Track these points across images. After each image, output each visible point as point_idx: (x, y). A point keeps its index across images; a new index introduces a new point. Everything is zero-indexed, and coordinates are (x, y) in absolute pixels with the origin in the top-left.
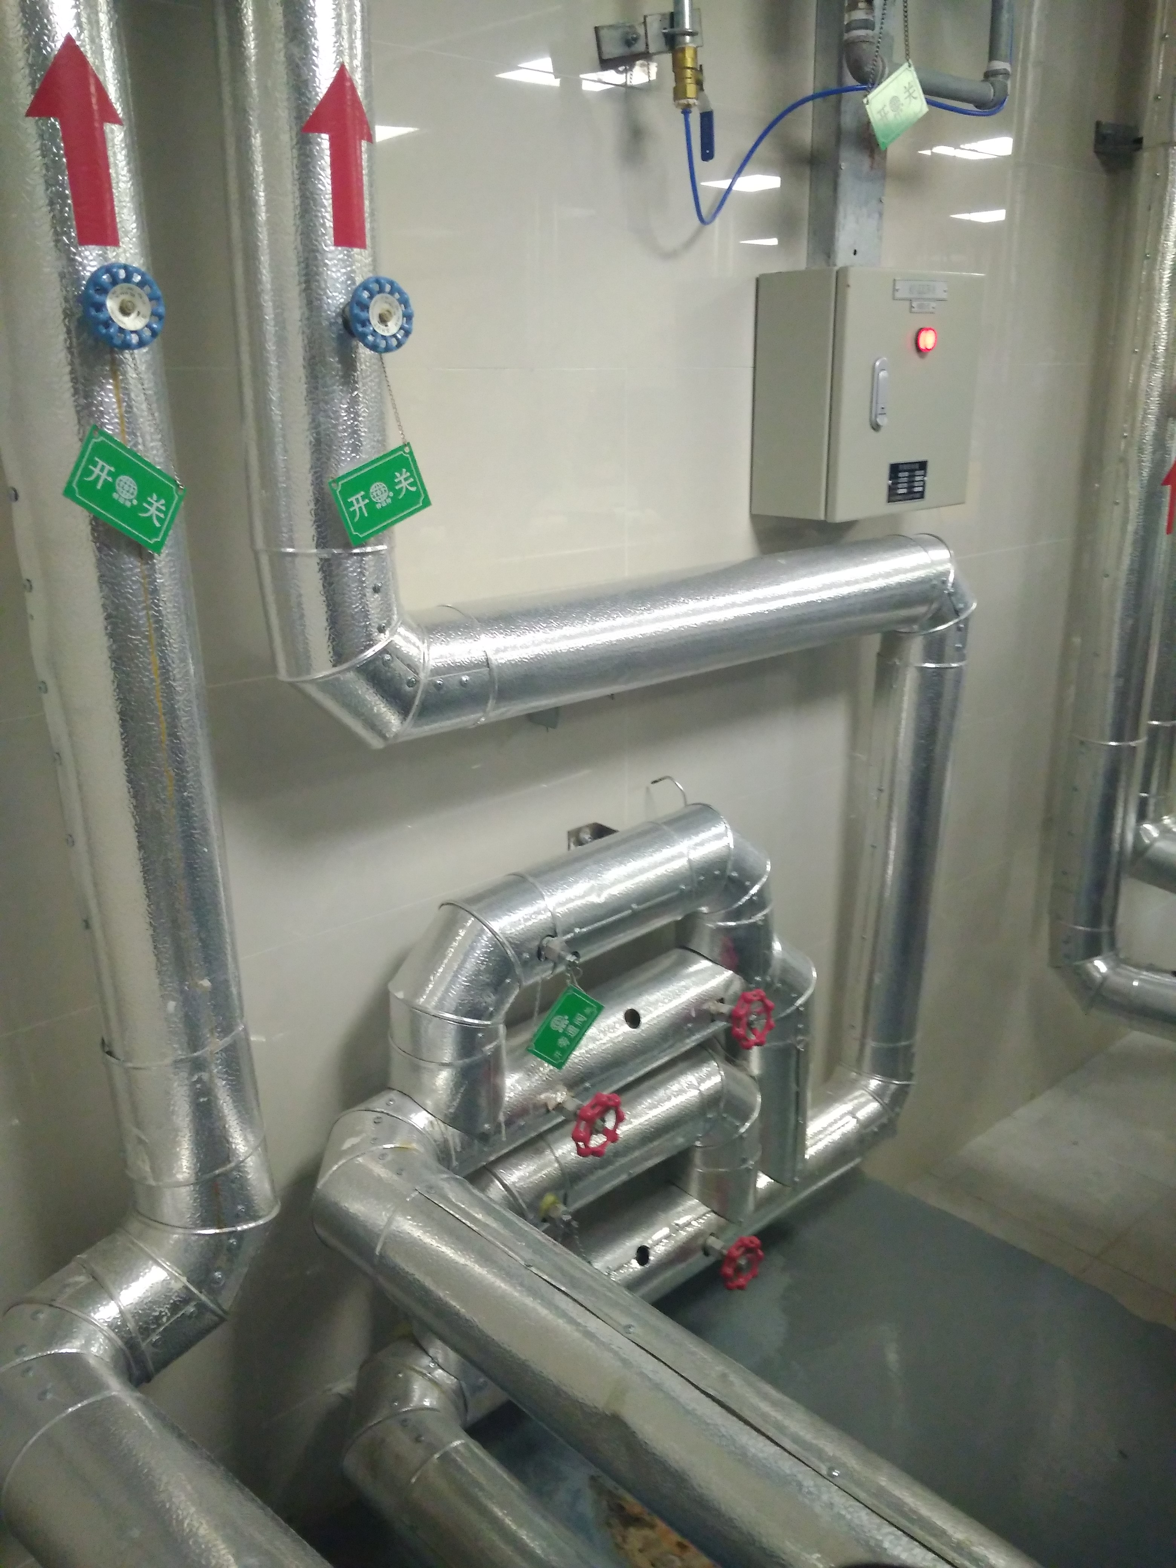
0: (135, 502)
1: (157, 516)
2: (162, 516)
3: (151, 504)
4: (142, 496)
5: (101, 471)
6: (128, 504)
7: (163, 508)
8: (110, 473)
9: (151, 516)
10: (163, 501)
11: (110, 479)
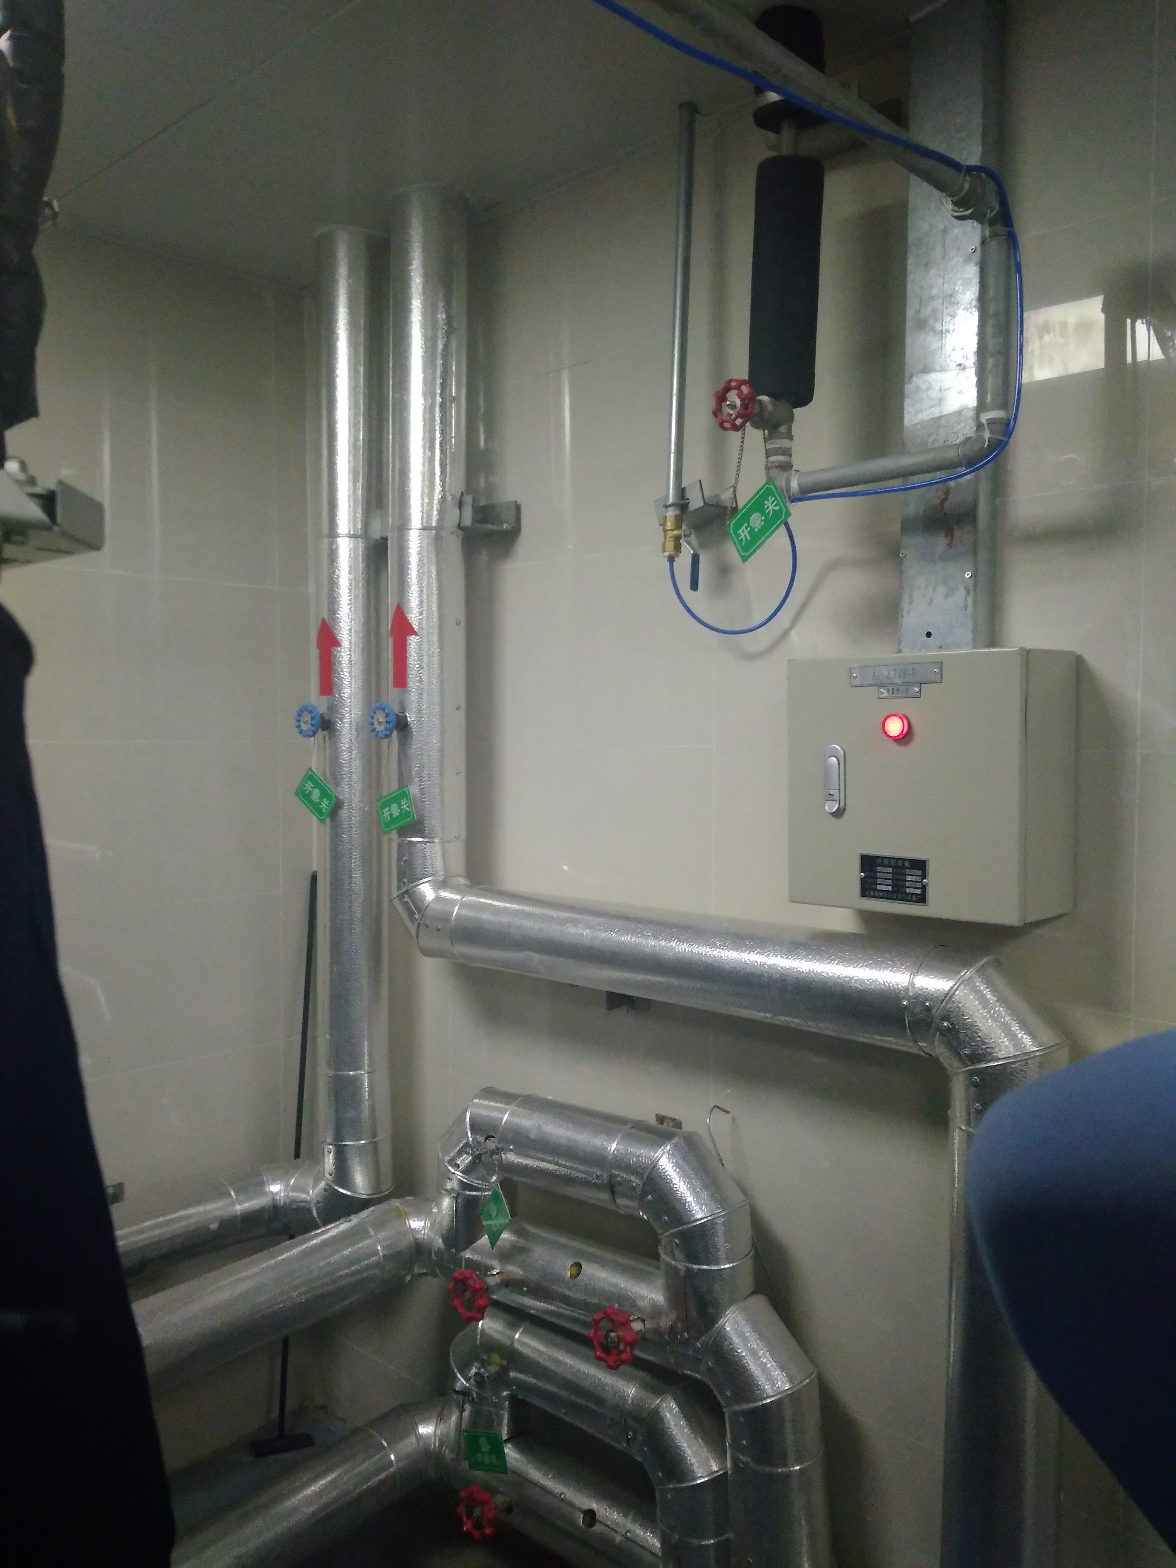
0: (318, 801)
1: (325, 808)
2: (327, 808)
3: (324, 802)
4: (321, 799)
5: (309, 786)
6: (315, 801)
7: (328, 805)
8: (312, 788)
9: (323, 808)
10: (328, 802)
11: (311, 790)
